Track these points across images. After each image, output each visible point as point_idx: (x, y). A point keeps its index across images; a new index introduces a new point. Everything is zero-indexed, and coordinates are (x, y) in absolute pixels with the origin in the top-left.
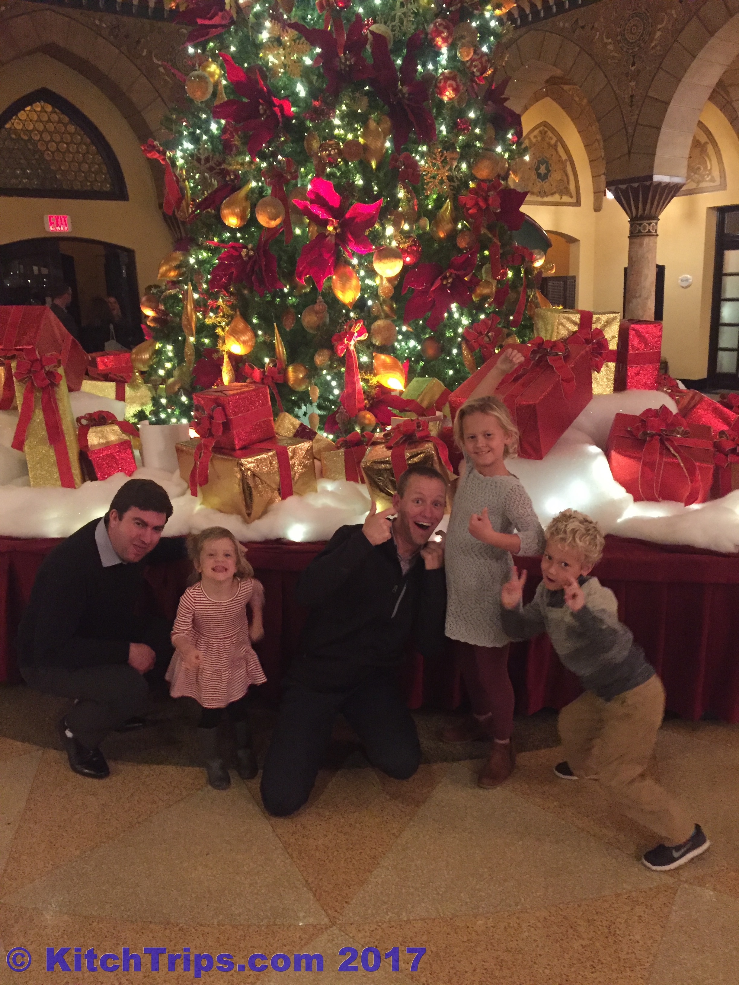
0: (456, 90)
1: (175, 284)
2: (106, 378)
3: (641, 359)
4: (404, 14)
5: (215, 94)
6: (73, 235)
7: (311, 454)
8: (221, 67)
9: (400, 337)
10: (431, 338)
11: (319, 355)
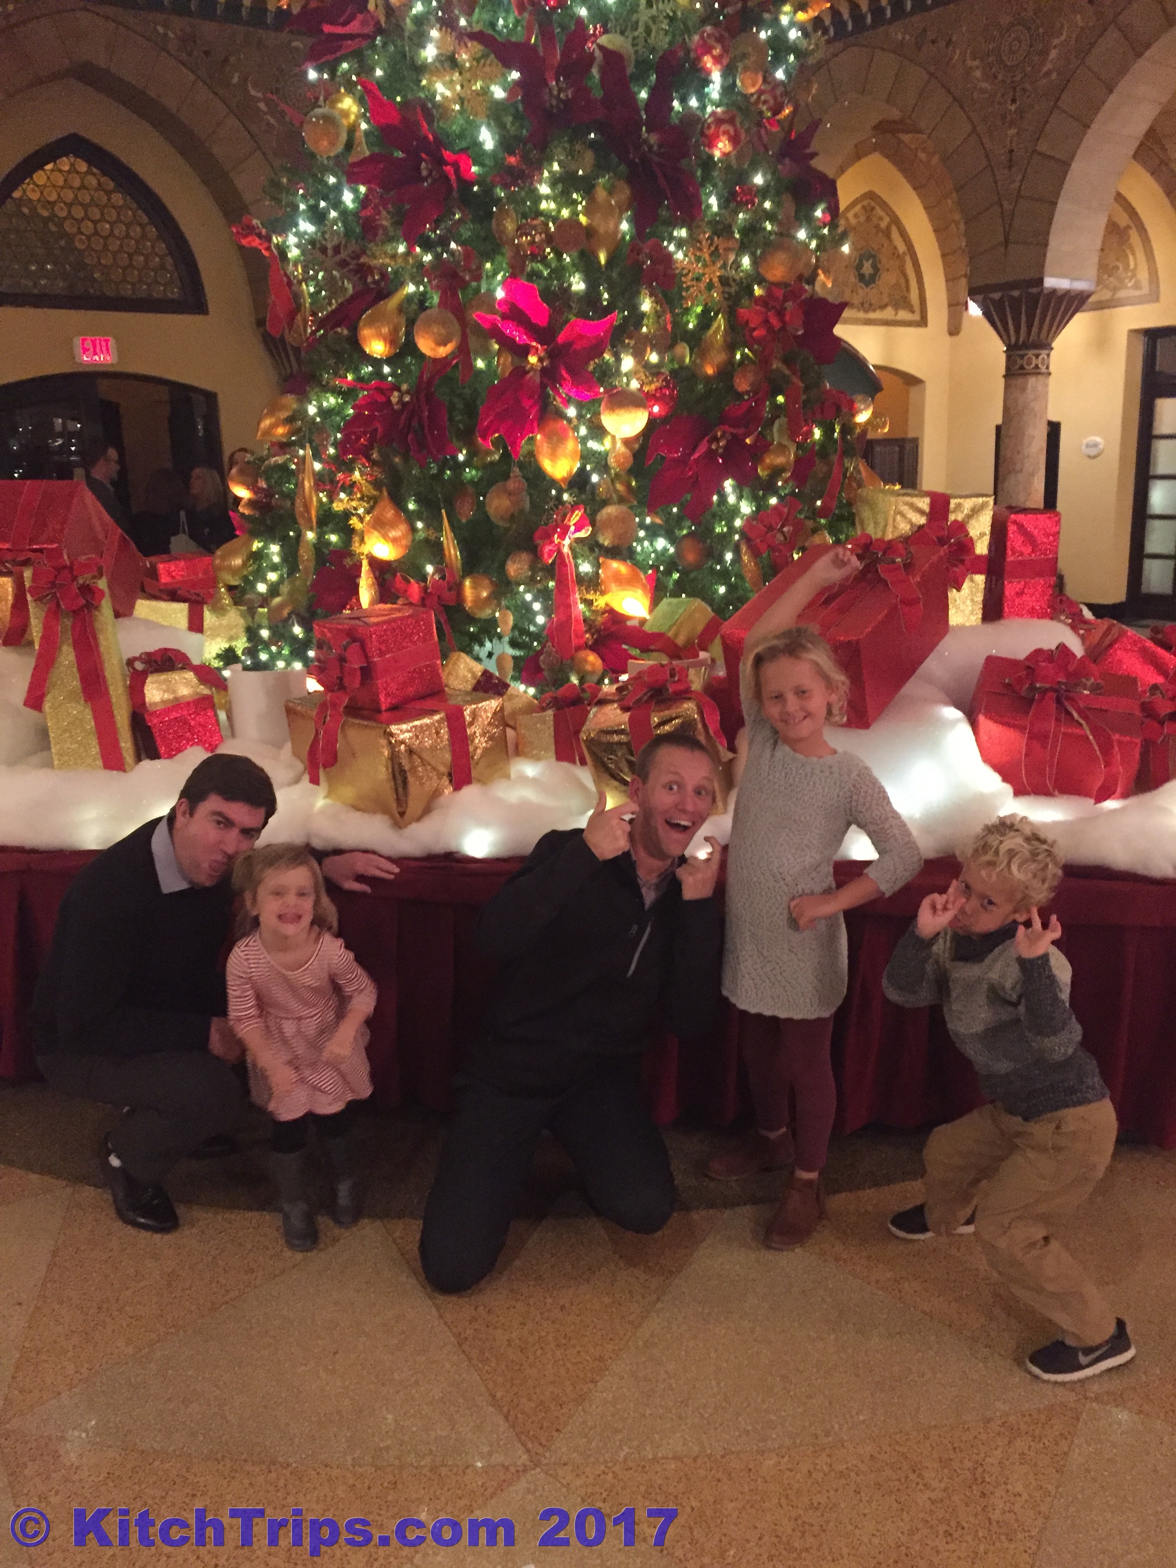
0: (734, 140)
1: (284, 446)
2: (173, 596)
3: (1026, 569)
4: (654, 19)
5: (349, 146)
6: (120, 369)
7: (501, 718)
8: (360, 101)
9: (642, 534)
10: (691, 534)
11: (514, 562)
